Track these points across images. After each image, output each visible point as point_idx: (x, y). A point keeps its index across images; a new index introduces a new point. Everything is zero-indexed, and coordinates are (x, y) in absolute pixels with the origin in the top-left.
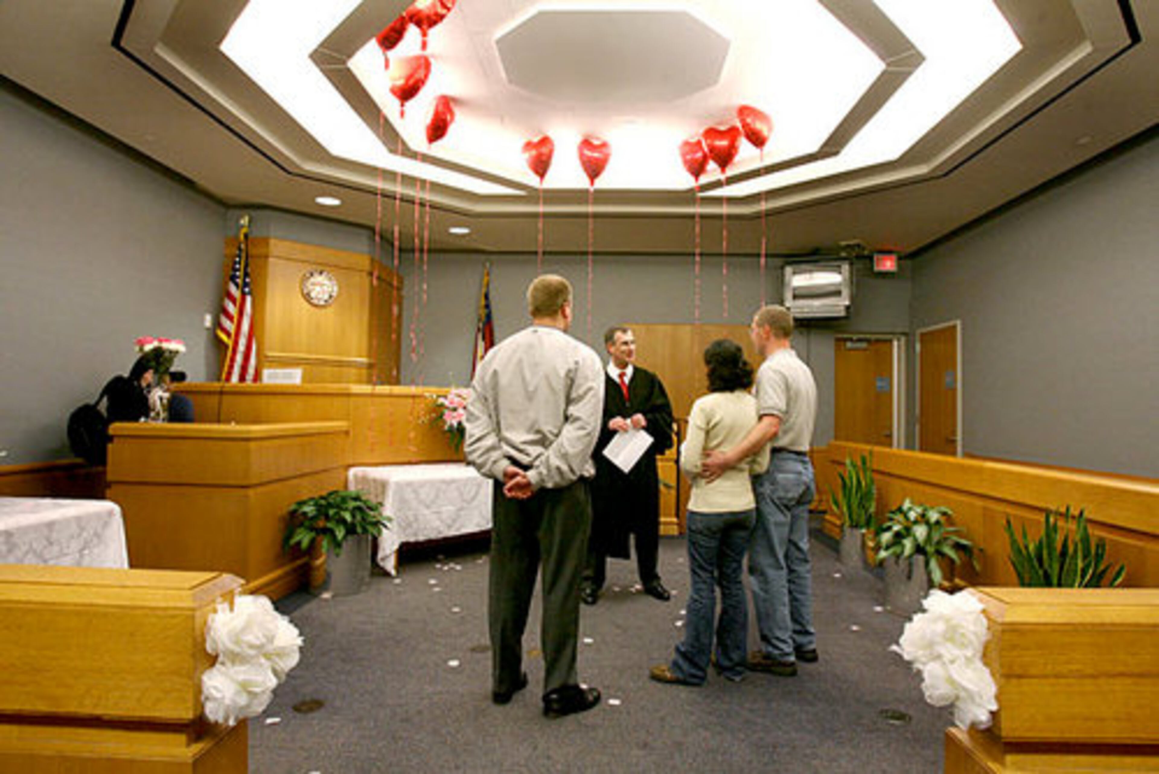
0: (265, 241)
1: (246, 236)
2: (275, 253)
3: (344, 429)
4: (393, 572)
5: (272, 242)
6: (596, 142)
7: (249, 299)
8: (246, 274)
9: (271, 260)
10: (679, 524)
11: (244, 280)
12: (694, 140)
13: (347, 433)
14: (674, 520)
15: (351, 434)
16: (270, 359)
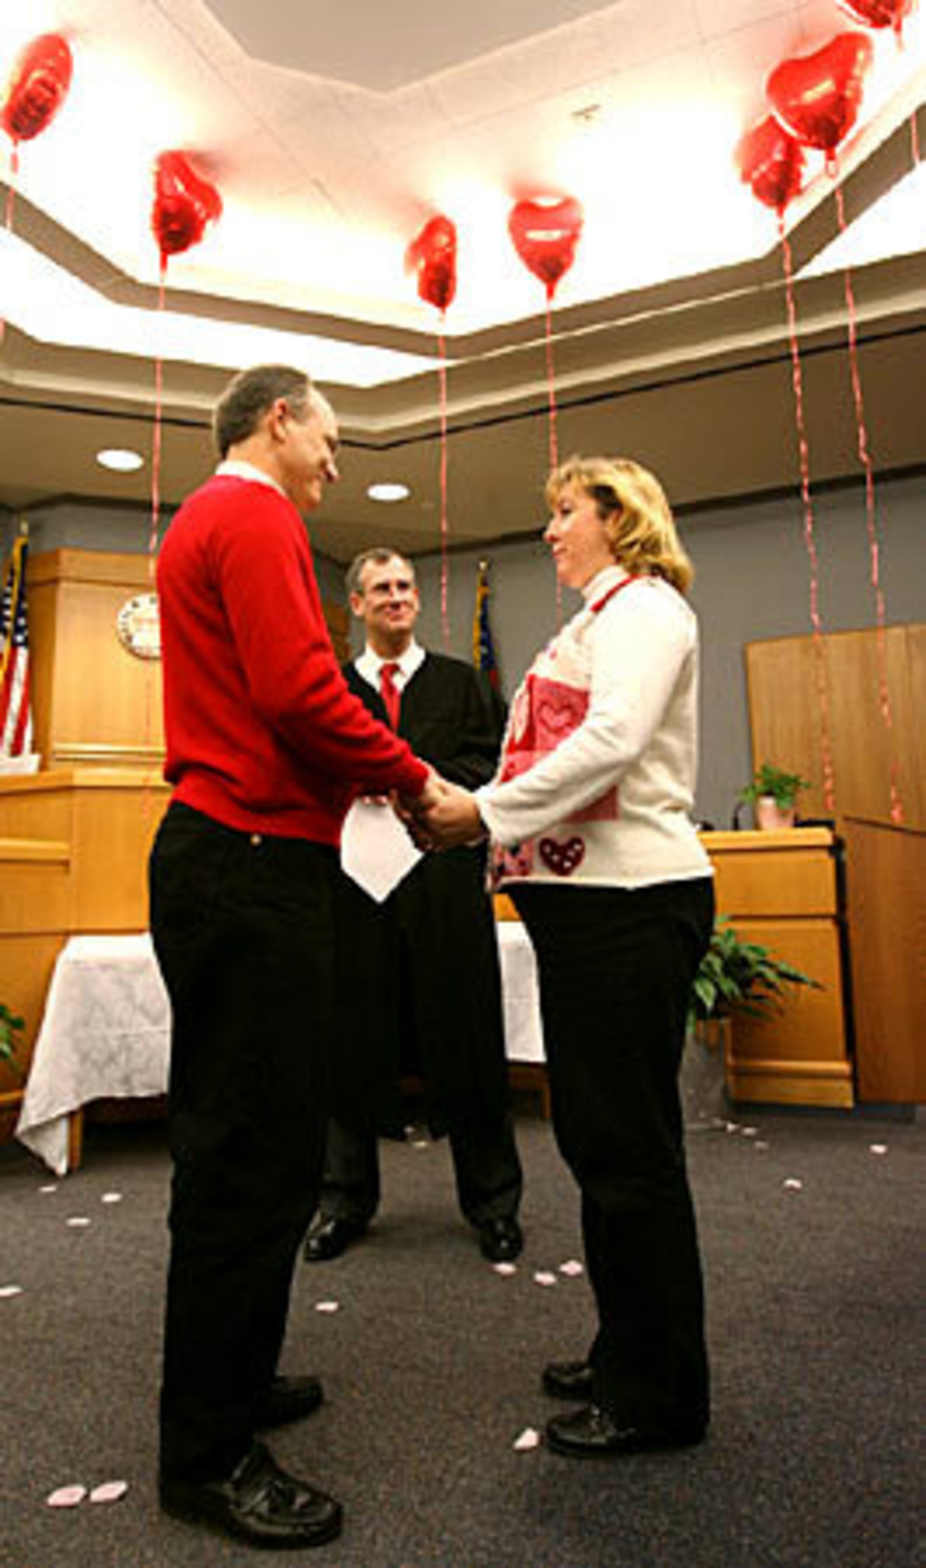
0: (55, 556)
1: (24, 549)
2: (72, 574)
3: (63, 857)
4: (62, 1168)
5: (65, 555)
6: (544, 202)
7: (22, 654)
8: (20, 613)
9: (64, 586)
10: (854, 1078)
11: (15, 623)
12: (761, 120)
13: (66, 864)
14: (843, 1067)
15: (74, 866)
16: (59, 756)
